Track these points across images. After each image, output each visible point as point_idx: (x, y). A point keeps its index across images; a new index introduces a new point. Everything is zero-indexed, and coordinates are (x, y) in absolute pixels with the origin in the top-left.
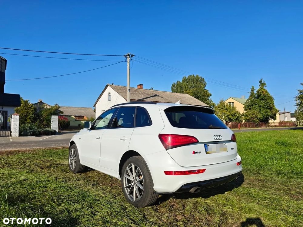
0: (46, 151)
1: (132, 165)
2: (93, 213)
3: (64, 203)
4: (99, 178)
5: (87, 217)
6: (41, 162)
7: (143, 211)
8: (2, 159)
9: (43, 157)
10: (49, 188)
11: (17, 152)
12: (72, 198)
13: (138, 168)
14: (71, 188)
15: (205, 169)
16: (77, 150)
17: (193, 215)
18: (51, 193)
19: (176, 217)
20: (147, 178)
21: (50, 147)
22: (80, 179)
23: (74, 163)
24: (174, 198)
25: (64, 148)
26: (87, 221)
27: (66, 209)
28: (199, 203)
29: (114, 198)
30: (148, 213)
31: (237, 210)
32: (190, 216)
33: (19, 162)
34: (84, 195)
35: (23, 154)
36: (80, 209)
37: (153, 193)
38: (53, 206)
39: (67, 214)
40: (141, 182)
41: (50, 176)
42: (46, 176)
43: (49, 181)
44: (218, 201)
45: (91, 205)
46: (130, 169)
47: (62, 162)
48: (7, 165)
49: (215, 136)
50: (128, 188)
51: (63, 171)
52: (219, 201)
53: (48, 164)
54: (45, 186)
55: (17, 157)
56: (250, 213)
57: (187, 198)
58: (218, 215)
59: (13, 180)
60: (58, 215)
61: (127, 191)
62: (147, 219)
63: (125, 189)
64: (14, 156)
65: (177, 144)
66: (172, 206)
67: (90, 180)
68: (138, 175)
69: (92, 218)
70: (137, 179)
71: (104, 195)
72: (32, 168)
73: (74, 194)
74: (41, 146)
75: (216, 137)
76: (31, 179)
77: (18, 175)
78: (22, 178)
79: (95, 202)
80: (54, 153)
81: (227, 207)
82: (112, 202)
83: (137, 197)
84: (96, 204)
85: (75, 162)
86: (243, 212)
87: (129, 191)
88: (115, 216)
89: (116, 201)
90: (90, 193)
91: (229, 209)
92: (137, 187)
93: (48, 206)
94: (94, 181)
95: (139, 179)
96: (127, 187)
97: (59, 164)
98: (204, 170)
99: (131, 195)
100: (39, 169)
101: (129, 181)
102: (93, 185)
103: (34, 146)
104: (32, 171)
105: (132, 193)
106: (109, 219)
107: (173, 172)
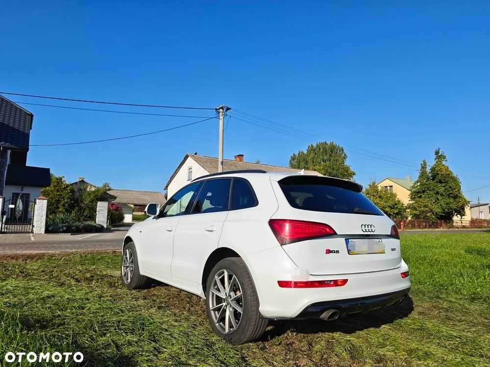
0: (86, 256)
1: (224, 273)
2: (157, 350)
3: (110, 332)
4: (170, 298)
5: (147, 354)
6: (77, 272)
7: (242, 350)
8: (17, 267)
9: (82, 265)
10: (88, 310)
11: (41, 257)
12: (124, 325)
13: (234, 276)
14: (122, 311)
15: (347, 280)
16: (136, 251)
17: (326, 359)
18: (91, 317)
19: (298, 361)
20: (249, 292)
21: (93, 249)
22: (138, 299)
23: (129, 273)
24: (294, 331)
25: (114, 251)
26: (147, 361)
27: (113, 342)
28: (337, 341)
29: (194, 327)
30: (250, 354)
31: (403, 355)
32: (321, 360)
33: (43, 271)
34: (143, 322)
35: (49, 259)
36: (136, 342)
37: (258, 320)
38: (92, 336)
39: (115, 349)
40: (238, 301)
41: (91, 292)
42: (84, 292)
43: (88, 299)
44: (369, 339)
45: (154, 337)
46: (220, 279)
47: (109, 272)
48: (24, 275)
49: (363, 226)
50: (216, 312)
51: (111, 285)
52: (371, 338)
53: (88, 275)
54: (82, 307)
55: (40, 264)
56: (425, 360)
57: (316, 332)
58: (370, 361)
59: (31, 296)
60: (99, 350)
61: (215, 316)
62: (248, 363)
63: (212, 312)
64: (36, 262)
65: (299, 236)
66: (290, 344)
67: (154, 301)
68: (234, 288)
69: (155, 358)
70: (232, 296)
71: (176, 324)
72: (62, 281)
73: (127, 320)
74: (79, 248)
75: (365, 227)
76: (60, 297)
77: (39, 289)
78: (46, 293)
79: (161, 332)
80: (99, 259)
81: (385, 349)
82: (190, 333)
83: (231, 326)
84: (164, 335)
85: (131, 271)
86: (414, 358)
87: (218, 316)
88: (193, 356)
89: (197, 333)
90: (153, 319)
91: (389, 353)
92: (231, 310)
93: (85, 337)
94: (161, 302)
95: (236, 295)
96: (214, 310)
97: (106, 276)
98: (344, 282)
99: (221, 323)
100: (73, 282)
101: (219, 300)
102: (159, 308)
103: (67, 248)
104: (62, 285)
105: (222, 319)
106: (183, 359)
107: (293, 283)
